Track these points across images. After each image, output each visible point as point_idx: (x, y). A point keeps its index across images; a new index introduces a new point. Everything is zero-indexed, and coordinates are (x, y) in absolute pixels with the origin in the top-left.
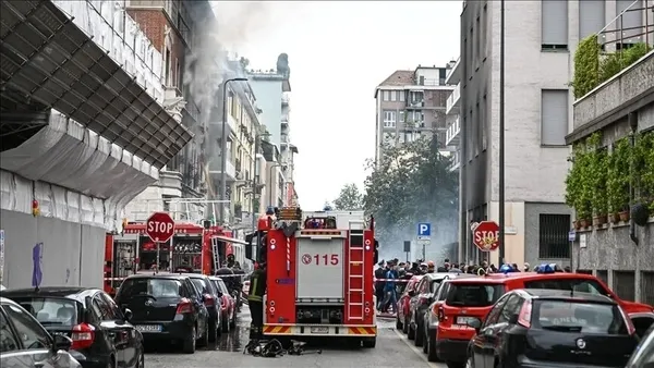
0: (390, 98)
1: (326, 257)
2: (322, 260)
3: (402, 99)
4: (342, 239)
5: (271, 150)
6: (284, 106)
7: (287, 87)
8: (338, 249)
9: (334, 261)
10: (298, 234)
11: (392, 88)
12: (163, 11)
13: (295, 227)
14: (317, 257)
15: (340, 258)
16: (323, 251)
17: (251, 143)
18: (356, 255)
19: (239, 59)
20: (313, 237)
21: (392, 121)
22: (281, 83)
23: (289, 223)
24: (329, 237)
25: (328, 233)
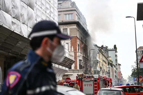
0: (139, 52)
1: (89, 84)
2: (88, 85)
3: (141, 53)
4: (92, 80)
5: (112, 65)
6: (116, 56)
7: (116, 52)
8: (92, 83)
9: (91, 85)
10: (83, 80)
11: (139, 50)
12: (77, 37)
13: (82, 78)
14: (87, 85)
15: (92, 85)
16: (88, 83)
17: (106, 63)
18: (95, 84)
19: (106, 47)
20: (86, 80)
21: (139, 57)
22: (115, 51)
23: (80, 77)
24: (89, 80)
25: (89, 79)
